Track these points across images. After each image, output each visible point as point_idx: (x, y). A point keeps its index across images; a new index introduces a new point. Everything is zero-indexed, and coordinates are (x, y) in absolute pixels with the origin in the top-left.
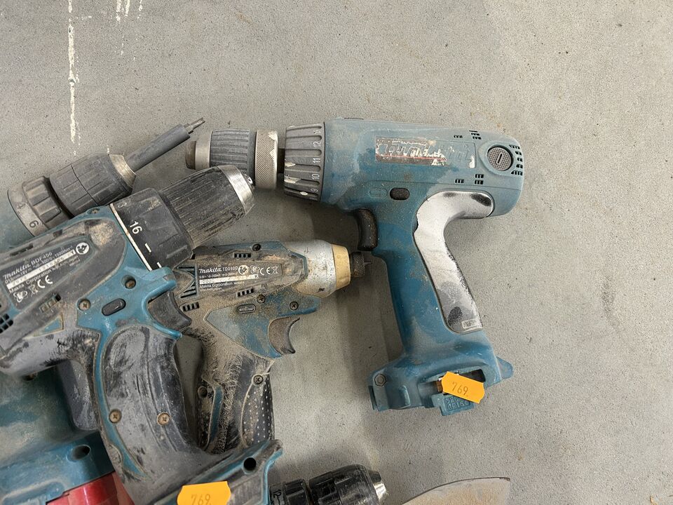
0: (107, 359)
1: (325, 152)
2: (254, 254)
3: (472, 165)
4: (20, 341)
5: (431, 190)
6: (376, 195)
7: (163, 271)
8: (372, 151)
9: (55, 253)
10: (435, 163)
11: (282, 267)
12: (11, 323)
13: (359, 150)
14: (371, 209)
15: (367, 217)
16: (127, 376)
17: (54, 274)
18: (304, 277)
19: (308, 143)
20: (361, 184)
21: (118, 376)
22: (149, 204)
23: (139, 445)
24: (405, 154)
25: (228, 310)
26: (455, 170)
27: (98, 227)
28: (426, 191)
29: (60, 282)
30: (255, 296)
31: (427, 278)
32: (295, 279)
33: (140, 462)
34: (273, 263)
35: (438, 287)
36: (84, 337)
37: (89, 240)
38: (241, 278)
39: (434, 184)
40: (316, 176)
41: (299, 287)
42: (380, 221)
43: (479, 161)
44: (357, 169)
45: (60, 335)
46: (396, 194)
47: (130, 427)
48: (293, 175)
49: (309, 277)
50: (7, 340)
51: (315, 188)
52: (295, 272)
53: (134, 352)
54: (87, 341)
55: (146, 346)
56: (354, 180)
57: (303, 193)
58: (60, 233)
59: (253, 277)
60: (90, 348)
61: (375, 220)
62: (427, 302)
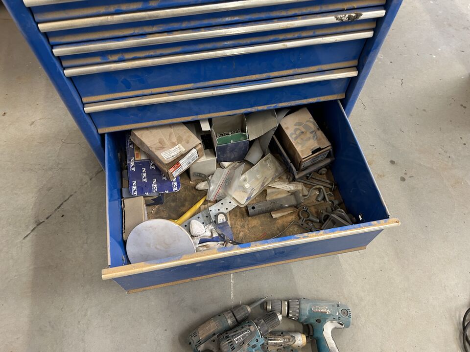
1: (300, 309)
2: (282, 335)
3: (337, 314)
5: (327, 321)
6: (313, 321)
8: (311, 309)
10: (327, 313)
11: (289, 339)
12: (234, 348)
13: (308, 309)
14: (311, 325)
15: (310, 327)
20: (309, 318)
22: (261, 322)
24: (320, 310)
25: (275, 350)
26: (333, 315)
27: (252, 327)
30: (282, 347)
31: (327, 345)
32: (292, 343)
34: (287, 338)
35: (330, 348)
37: (250, 330)
38: (279, 341)
39: (327, 319)
40: (297, 315)
41: (293, 345)
42: (314, 328)
43: (339, 313)
44: (308, 314)
46: (318, 321)
48: (291, 314)
51: (297, 318)
52: (292, 341)
56: (307, 316)
57: (293, 319)
58: (243, 328)
59: (281, 341)
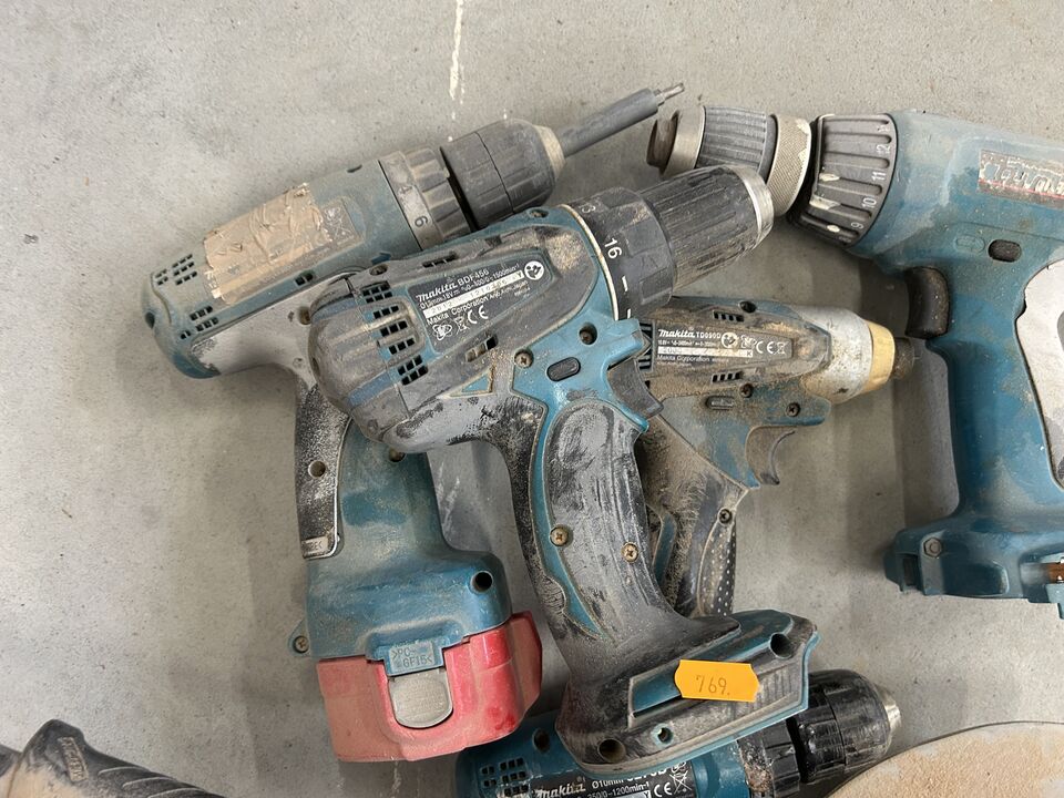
0: (553, 447)
1: (896, 165)
2: (748, 317)
4: (433, 399)
6: (966, 247)
7: (632, 325)
8: (974, 173)
9: (494, 272)
11: (794, 345)
12: (423, 371)
13: (953, 168)
14: (946, 270)
15: (934, 283)
16: (583, 478)
17: (491, 304)
18: (825, 365)
19: (869, 146)
20: (943, 226)
21: (569, 475)
22: (632, 214)
23: (596, 585)
24: (1027, 186)
25: (692, 400)
27: (560, 240)
28: (1048, 253)
29: (499, 318)
30: (740, 384)
31: (1031, 396)
32: (812, 366)
33: (597, 611)
34: (779, 336)
35: (1048, 413)
36: (523, 409)
37: (545, 258)
38: (724, 353)
40: (871, 202)
41: (812, 381)
42: (959, 291)
44: (944, 199)
45: (488, 401)
46: (999, 250)
47: (586, 557)
48: (829, 195)
49: (832, 367)
50: (416, 396)
51: (859, 222)
52: (813, 356)
53: (592, 442)
54: (526, 416)
55: (609, 437)
56: (934, 217)
57: (834, 229)
58: (497, 241)
59: (743, 354)
60: (530, 427)
61: (949, 290)
62: (1027, 435)
